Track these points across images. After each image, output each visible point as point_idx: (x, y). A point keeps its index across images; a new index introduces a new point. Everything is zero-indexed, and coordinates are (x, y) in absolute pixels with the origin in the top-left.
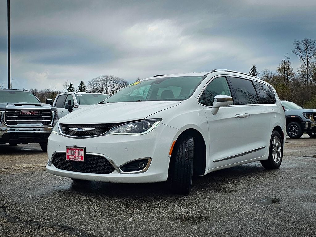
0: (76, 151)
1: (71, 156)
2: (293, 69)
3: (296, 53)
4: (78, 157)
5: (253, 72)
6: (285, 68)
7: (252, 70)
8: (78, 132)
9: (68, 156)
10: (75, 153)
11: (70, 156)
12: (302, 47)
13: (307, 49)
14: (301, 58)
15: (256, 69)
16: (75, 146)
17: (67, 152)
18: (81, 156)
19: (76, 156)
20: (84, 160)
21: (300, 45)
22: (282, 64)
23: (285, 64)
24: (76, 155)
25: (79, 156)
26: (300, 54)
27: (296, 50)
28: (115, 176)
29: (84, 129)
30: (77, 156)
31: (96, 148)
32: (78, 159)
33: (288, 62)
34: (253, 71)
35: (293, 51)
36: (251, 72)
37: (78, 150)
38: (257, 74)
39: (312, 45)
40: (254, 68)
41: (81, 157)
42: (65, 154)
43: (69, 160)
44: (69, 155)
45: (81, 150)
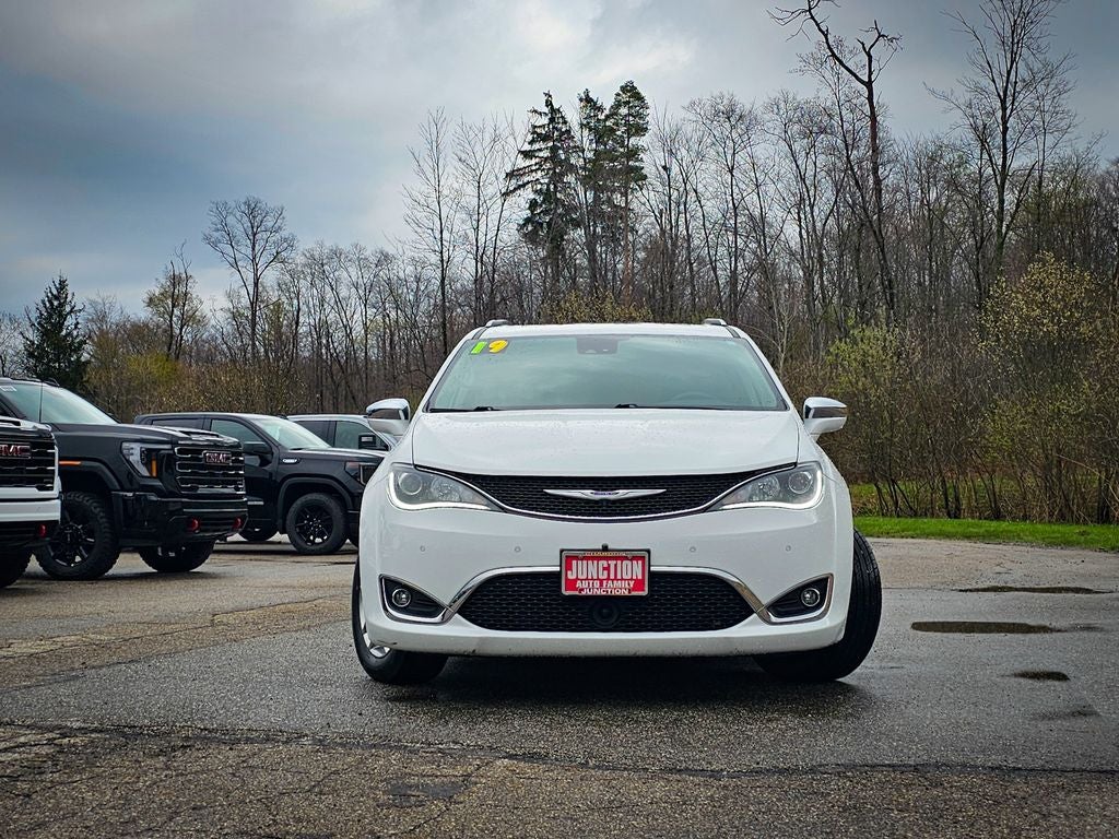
0: (612, 563)
1: (587, 579)
2: (201, 303)
3: (215, 245)
4: (618, 584)
5: (56, 303)
6: (175, 294)
7: (55, 292)
8: (596, 502)
9: (571, 584)
10: (607, 569)
11: (582, 580)
12: (239, 227)
13: (254, 235)
14: (235, 265)
15: (70, 290)
16: (605, 548)
17: (569, 567)
18: (632, 579)
19: (608, 579)
20: (646, 589)
21: (231, 220)
22: (163, 281)
23: (175, 280)
24: (612, 577)
25: (622, 579)
26: (228, 249)
27: (216, 234)
28: (750, 632)
29: (622, 493)
30: (616, 579)
31: (693, 549)
32: (621, 589)
33: (184, 275)
34: (56, 298)
35: (207, 238)
36: (50, 301)
37: (623, 559)
38: (71, 311)
39: (270, 224)
40: (62, 285)
41: (632, 583)
42: (557, 575)
43: (577, 593)
44: (577, 579)
45: (635, 558)
